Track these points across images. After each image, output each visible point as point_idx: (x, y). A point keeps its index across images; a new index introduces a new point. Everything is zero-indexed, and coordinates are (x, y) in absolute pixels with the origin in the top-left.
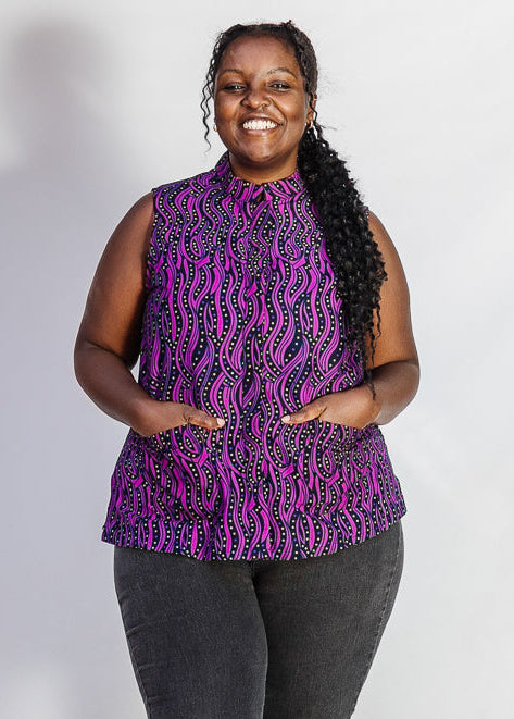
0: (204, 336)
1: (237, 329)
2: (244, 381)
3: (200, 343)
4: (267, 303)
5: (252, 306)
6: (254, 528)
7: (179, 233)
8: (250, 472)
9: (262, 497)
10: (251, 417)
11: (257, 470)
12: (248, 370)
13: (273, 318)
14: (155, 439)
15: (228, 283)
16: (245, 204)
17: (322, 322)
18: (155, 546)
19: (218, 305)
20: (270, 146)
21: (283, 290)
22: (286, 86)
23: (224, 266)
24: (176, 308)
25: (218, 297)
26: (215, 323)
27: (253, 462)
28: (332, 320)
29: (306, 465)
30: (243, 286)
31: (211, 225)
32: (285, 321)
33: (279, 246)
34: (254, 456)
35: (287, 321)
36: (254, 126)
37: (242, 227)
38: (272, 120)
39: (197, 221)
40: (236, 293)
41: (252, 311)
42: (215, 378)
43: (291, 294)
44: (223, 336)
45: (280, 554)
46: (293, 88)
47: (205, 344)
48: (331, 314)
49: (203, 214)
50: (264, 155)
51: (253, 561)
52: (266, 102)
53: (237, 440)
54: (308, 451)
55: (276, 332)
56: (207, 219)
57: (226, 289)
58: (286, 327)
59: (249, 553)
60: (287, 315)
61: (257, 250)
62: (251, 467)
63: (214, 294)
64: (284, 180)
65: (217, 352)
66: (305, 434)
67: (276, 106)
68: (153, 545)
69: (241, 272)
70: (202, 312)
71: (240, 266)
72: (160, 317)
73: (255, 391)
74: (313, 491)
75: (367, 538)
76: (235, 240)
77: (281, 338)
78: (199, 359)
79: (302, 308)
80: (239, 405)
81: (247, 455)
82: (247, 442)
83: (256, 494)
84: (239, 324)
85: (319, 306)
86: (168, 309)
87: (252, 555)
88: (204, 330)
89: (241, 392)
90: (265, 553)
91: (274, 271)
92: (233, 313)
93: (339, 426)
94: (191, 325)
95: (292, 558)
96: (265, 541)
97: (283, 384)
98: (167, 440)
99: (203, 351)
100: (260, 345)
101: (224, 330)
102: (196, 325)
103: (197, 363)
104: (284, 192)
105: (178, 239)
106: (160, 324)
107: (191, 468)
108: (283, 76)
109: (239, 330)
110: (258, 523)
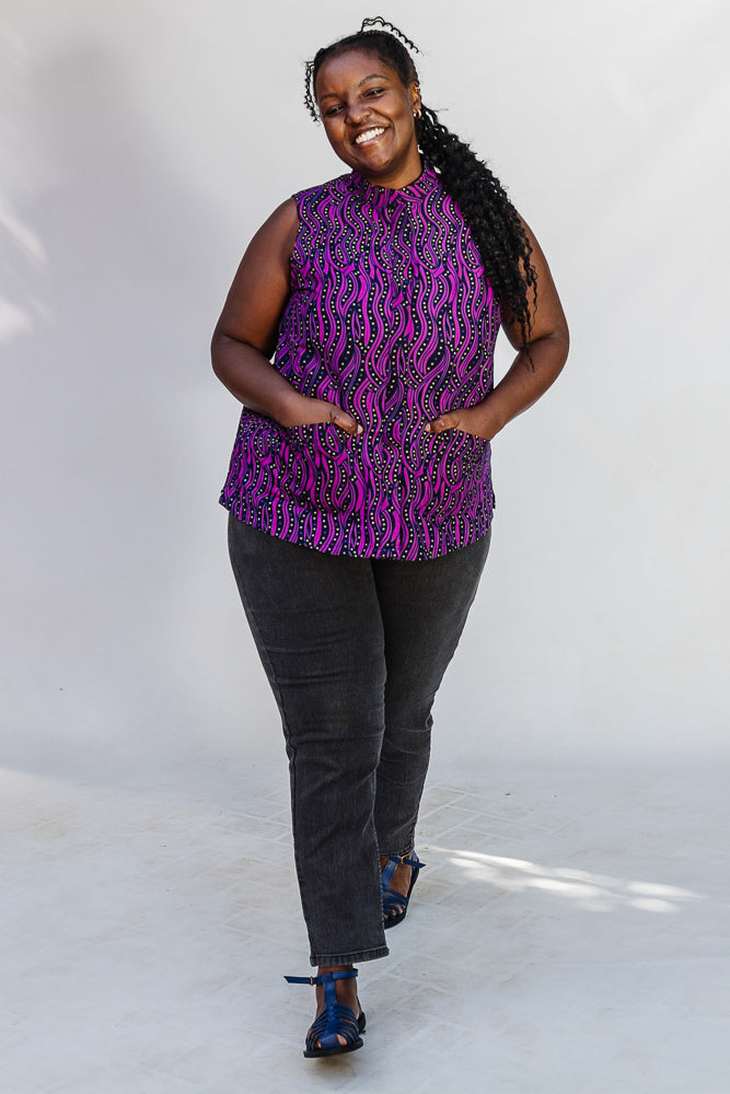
0: (352, 343)
1: (384, 338)
2: (388, 387)
3: (347, 349)
4: (413, 313)
5: (399, 316)
6: (386, 527)
7: (324, 241)
8: (386, 474)
9: (397, 499)
10: (393, 423)
11: (394, 473)
12: (393, 378)
13: (418, 327)
14: (296, 431)
15: (374, 291)
16: (383, 210)
17: (463, 331)
18: (279, 532)
19: (365, 313)
20: (386, 151)
21: (426, 299)
22: (381, 90)
23: (369, 273)
24: (324, 313)
25: (365, 305)
26: (363, 331)
27: (391, 464)
28: (473, 329)
29: (435, 469)
30: (389, 296)
31: (353, 232)
32: (429, 331)
33: (418, 252)
34: (392, 459)
35: (431, 331)
36: (364, 138)
37: (383, 233)
38: (379, 128)
39: (340, 229)
40: (382, 301)
41: (399, 321)
42: (360, 383)
43: (435, 304)
44: (370, 344)
45: (406, 555)
46: (388, 89)
47: (352, 350)
48: (471, 324)
49: (345, 222)
50: (384, 162)
51: (381, 559)
52: (367, 113)
53: (376, 442)
54: (439, 456)
55: (420, 341)
56: (349, 227)
57: (373, 297)
58: (430, 337)
59: (379, 552)
60: (431, 325)
61: (401, 258)
62: (389, 469)
63: (361, 302)
64: (412, 184)
65: (364, 358)
66: (440, 440)
67: (377, 112)
68: (277, 531)
69: (387, 282)
70: (350, 319)
71: (386, 277)
72: (308, 319)
73: (397, 397)
74: (437, 495)
75: (468, 543)
76: (378, 248)
77: (424, 348)
78: (346, 365)
79: (445, 319)
80: (381, 409)
81: (386, 457)
82: (385, 446)
83: (390, 495)
84: (386, 333)
85: (460, 316)
86: (316, 313)
87: (381, 554)
88: (351, 337)
89: (385, 397)
90: (394, 553)
91: (416, 279)
92: (380, 321)
93: (470, 435)
94: (339, 331)
95: (417, 559)
96: (395, 541)
97: (424, 391)
98: (309, 433)
99: (350, 357)
100: (405, 354)
101: (372, 338)
102: (344, 332)
103: (343, 368)
104: (414, 196)
105: (323, 247)
106: (307, 325)
107: (329, 465)
108: (375, 83)
109: (386, 339)
110: (390, 523)
